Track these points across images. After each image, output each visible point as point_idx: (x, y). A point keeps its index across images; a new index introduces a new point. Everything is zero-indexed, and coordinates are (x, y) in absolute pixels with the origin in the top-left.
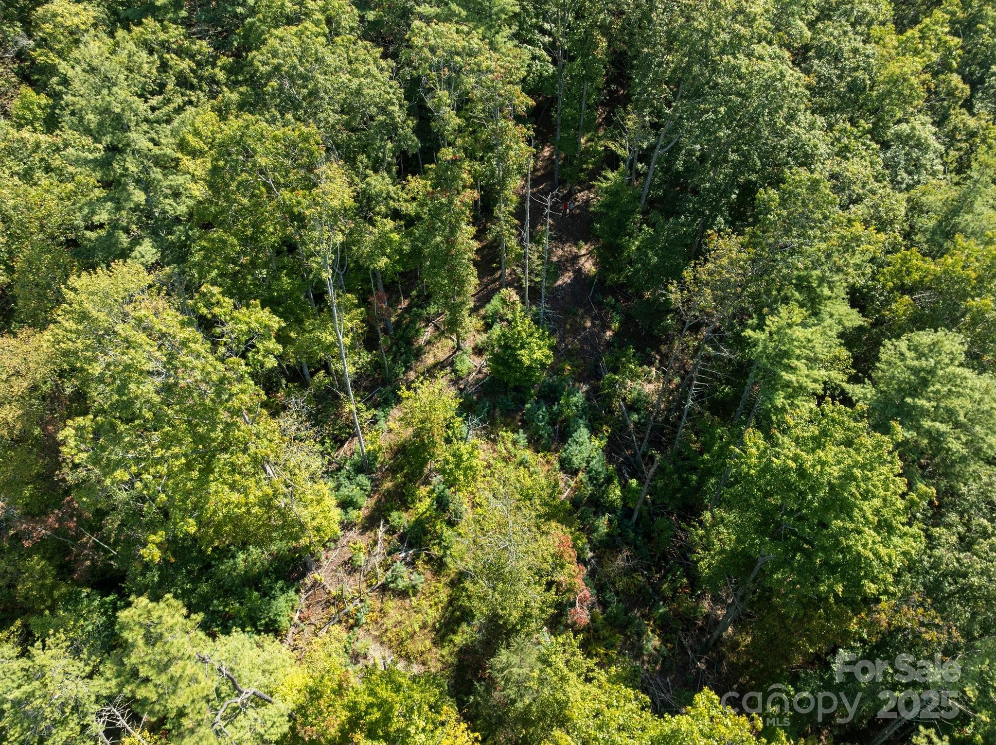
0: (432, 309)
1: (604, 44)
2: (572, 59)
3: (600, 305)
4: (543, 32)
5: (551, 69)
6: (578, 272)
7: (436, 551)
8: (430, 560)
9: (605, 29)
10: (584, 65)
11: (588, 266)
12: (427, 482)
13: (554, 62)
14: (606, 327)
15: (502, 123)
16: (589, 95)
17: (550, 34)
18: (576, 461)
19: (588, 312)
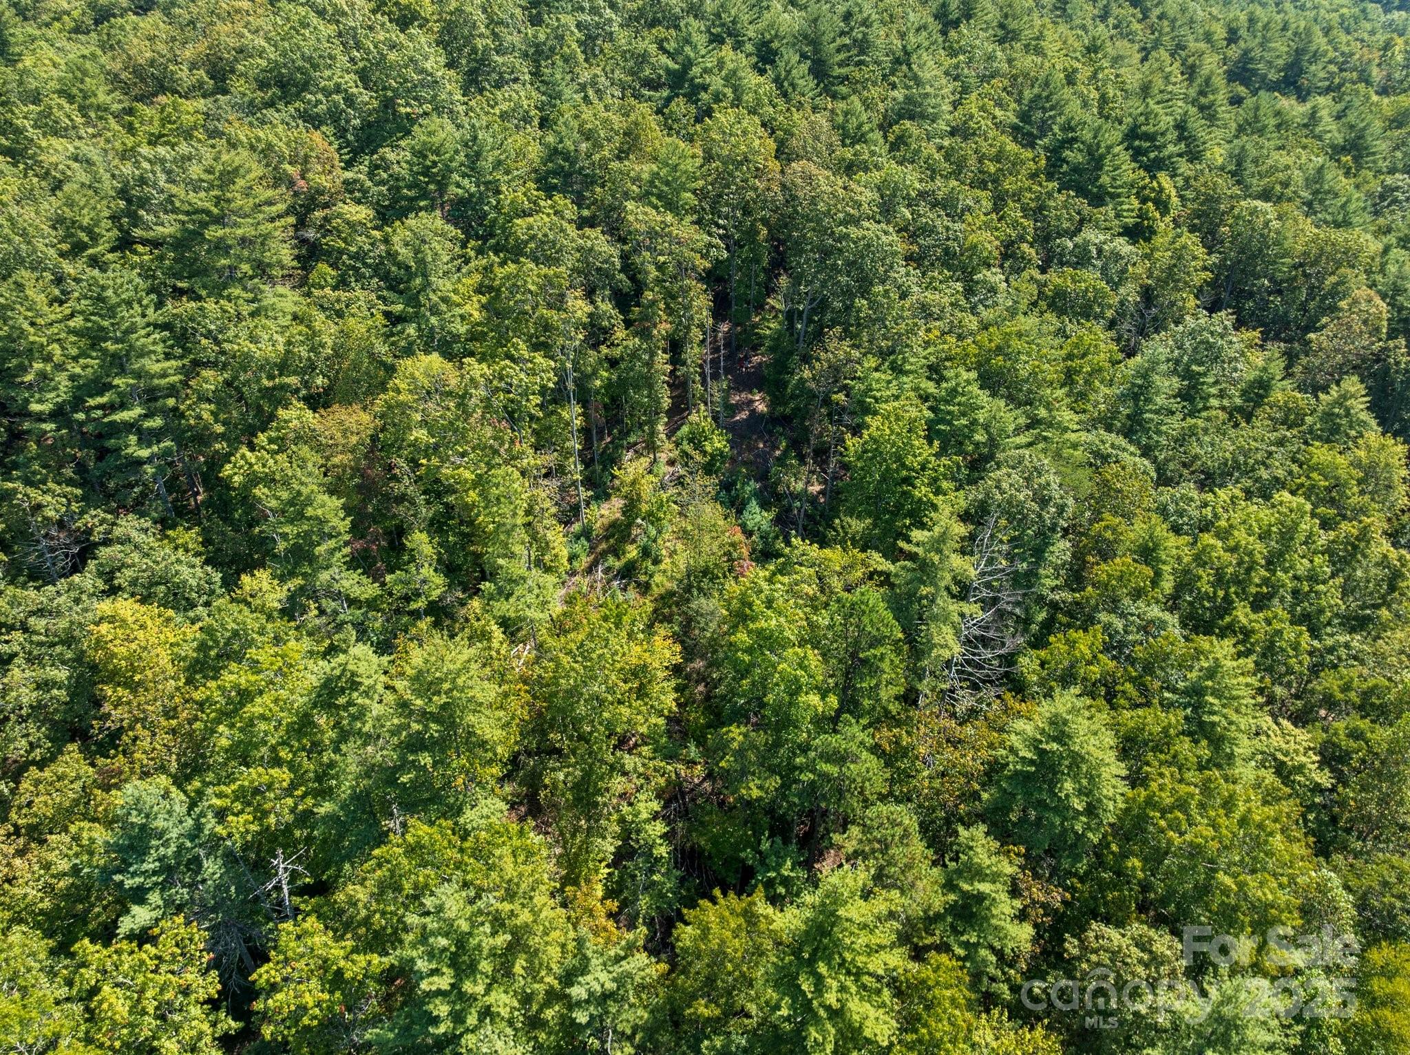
0: (632, 439)
1: (765, 232)
2: (742, 247)
3: (770, 433)
4: (719, 226)
5: (725, 255)
6: (753, 411)
7: (643, 578)
8: (639, 585)
9: (765, 221)
10: (751, 250)
11: (761, 407)
12: (634, 541)
13: (728, 249)
14: (775, 447)
15: (687, 282)
16: (757, 276)
17: (724, 227)
18: (750, 524)
19: (761, 438)
